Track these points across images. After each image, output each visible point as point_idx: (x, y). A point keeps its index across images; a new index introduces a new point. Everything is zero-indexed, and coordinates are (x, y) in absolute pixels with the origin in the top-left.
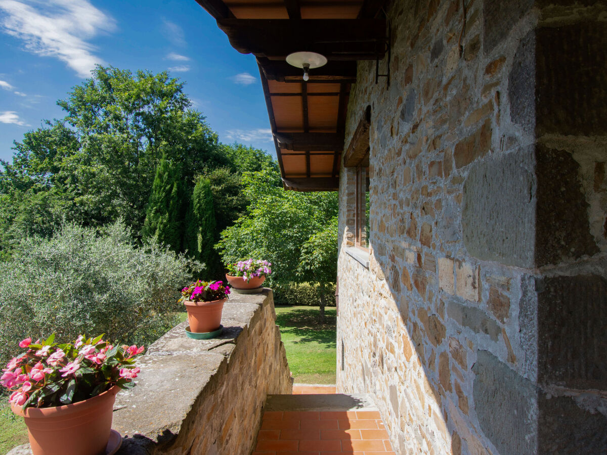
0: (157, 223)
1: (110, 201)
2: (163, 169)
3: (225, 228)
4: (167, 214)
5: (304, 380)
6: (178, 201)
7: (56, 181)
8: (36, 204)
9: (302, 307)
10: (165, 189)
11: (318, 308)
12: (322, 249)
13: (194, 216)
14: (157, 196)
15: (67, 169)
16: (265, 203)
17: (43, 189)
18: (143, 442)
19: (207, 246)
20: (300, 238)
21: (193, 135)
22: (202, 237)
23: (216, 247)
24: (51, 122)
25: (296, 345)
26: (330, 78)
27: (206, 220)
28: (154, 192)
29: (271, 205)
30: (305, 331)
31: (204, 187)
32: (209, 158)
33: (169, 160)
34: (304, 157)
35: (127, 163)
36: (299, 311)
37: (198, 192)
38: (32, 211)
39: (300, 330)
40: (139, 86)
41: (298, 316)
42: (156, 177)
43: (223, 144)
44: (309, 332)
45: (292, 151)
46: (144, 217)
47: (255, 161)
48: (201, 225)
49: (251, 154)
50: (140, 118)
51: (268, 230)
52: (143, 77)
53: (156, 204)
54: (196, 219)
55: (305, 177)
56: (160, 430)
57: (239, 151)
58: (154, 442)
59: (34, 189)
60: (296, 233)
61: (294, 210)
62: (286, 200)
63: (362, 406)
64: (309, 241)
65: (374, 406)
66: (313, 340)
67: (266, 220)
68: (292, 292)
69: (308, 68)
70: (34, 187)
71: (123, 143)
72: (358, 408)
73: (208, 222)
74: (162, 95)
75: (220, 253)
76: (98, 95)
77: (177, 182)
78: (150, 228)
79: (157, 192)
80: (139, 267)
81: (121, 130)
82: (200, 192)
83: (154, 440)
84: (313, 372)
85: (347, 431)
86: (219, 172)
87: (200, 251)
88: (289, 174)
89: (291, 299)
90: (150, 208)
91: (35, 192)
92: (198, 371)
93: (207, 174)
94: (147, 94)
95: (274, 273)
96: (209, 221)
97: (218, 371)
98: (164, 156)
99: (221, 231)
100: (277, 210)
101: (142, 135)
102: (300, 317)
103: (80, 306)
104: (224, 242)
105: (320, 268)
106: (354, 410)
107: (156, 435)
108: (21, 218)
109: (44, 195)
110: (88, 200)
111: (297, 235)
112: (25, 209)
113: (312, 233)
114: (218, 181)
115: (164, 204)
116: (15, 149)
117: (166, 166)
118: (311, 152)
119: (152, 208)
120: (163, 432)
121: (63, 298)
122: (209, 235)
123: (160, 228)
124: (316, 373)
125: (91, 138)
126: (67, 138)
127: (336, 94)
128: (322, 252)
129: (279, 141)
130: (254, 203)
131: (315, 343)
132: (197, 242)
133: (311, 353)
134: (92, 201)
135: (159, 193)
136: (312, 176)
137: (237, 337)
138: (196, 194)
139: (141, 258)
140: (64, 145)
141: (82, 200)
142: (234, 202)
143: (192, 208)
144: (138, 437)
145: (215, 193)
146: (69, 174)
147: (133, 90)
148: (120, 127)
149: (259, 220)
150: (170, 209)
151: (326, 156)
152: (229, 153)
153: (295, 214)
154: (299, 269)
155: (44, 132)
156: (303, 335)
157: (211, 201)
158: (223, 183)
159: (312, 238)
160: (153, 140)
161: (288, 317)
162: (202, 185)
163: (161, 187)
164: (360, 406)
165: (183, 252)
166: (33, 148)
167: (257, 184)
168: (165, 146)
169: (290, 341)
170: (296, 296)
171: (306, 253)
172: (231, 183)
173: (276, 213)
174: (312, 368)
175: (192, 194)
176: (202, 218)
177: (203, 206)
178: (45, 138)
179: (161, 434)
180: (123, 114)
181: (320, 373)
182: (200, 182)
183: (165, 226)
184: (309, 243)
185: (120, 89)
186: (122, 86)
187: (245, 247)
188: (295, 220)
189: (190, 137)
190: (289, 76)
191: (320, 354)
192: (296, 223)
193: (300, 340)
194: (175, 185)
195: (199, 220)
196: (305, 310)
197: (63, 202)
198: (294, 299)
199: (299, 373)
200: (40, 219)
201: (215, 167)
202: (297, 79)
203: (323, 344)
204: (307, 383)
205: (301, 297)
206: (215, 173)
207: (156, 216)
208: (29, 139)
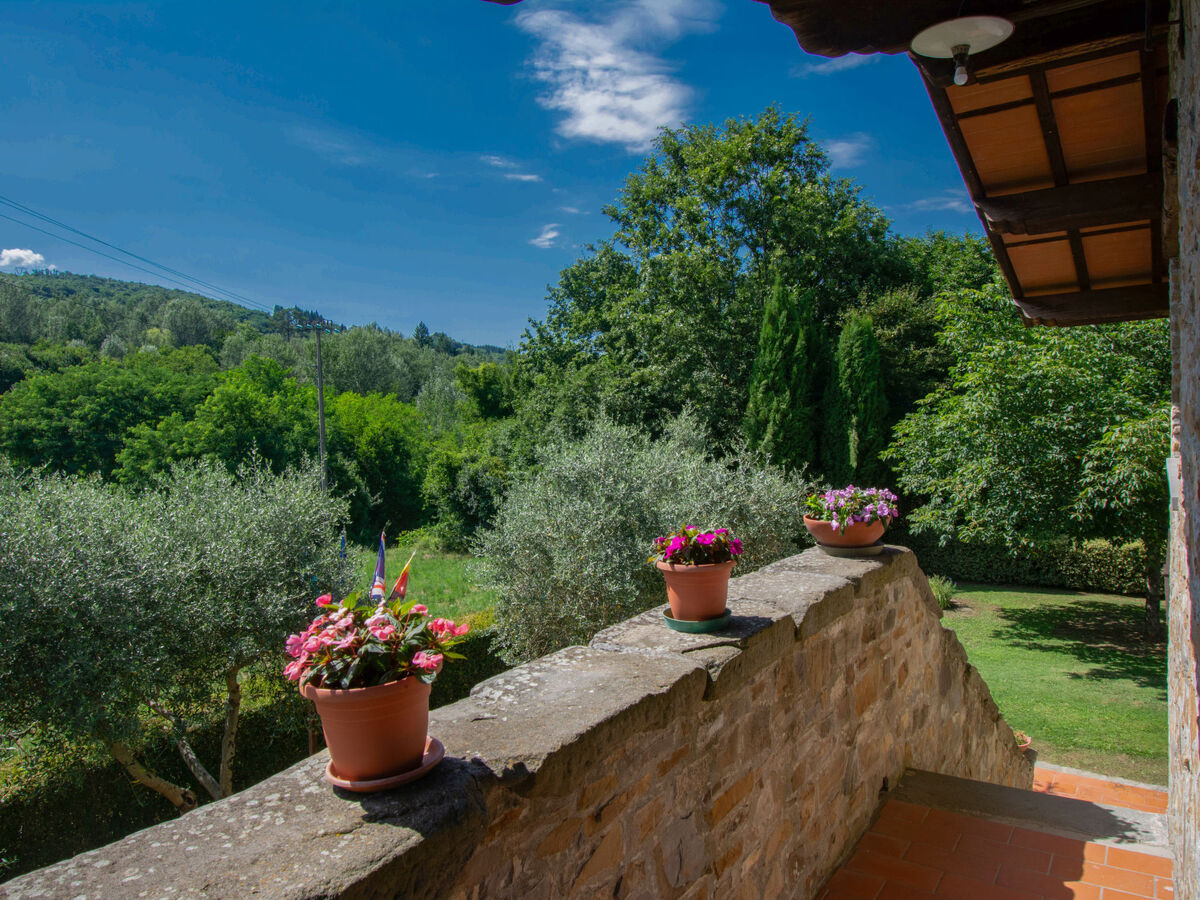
0: (770, 411)
1: (689, 374)
2: (777, 305)
3: (903, 418)
4: (788, 393)
5: (1086, 762)
6: (808, 365)
7: (606, 345)
8: (580, 386)
9: (1102, 595)
10: (781, 343)
11: (1141, 602)
12: (1140, 462)
13: (841, 394)
14: (768, 359)
15: (619, 323)
16: (989, 359)
17: (589, 361)
18: (477, 771)
19: (869, 454)
20: (1080, 435)
21: (836, 229)
22: (859, 437)
23: (885, 455)
24: (595, 247)
25: (1075, 682)
26: (1096, 46)
27: (865, 402)
28: (762, 351)
29: (1004, 362)
30: (1102, 654)
31: (860, 333)
32: (870, 270)
33: (792, 285)
34: (1065, 242)
35: (715, 303)
36: (1093, 604)
37: (848, 344)
38: (574, 399)
39: (1089, 649)
40: (731, 151)
41: (1087, 616)
42: (765, 321)
43: (902, 237)
44: (1116, 656)
45: (1026, 235)
46: (746, 401)
47: (978, 263)
48: (855, 412)
49: (969, 249)
50: (733, 212)
51: (996, 419)
52: (736, 132)
53: (766, 373)
54: (845, 400)
55: (1075, 290)
56: (510, 760)
57: (940, 247)
58: (495, 776)
59: (576, 362)
60: (1069, 424)
61: (1062, 369)
62: (1044, 348)
63: (1132, 840)
64: (1102, 442)
65: (1163, 846)
66: (1124, 675)
67: (991, 395)
68: (1074, 559)
69: (965, 54)
70: (576, 359)
71: (705, 264)
72: (1119, 842)
73: (869, 405)
74: (773, 159)
75: (894, 469)
76: (664, 183)
77: (806, 328)
78: (757, 421)
79: (768, 350)
80: (715, 495)
81: (703, 240)
82: (852, 345)
83: (496, 773)
84: (1113, 748)
85: (1068, 884)
86: (892, 299)
87: (854, 464)
88: (1033, 289)
89: (1073, 576)
90: (755, 383)
91: (578, 366)
92: (634, 683)
93: (868, 305)
94: (746, 162)
95: (1015, 513)
96: (872, 403)
97: (670, 690)
98: (778, 279)
99: (895, 422)
100: (1022, 371)
101: (738, 245)
102: (1095, 620)
103: (616, 558)
104: (901, 446)
105: (1140, 506)
106: (1109, 843)
107: (501, 766)
108: (560, 410)
109: (590, 371)
110: (651, 374)
111: (1072, 428)
112: (565, 396)
113: (1113, 422)
114: (891, 318)
115: (782, 373)
116: (550, 298)
117: (783, 300)
118: (1083, 231)
119: (759, 382)
120: (514, 766)
121: (592, 545)
122: (872, 431)
123: (774, 421)
124: (1121, 752)
125: (653, 264)
126: (618, 267)
127: (1130, 79)
128: (1137, 466)
129: (989, 219)
130: (964, 361)
131: (1129, 685)
132: (848, 447)
133: (1110, 705)
134: (658, 377)
135: (771, 352)
136: (1094, 288)
137: (751, 636)
138: (844, 350)
139: (718, 479)
140: (614, 282)
141: (643, 375)
142: (929, 359)
143: (837, 377)
144: (477, 762)
145: (885, 345)
146: (622, 330)
147: (720, 159)
148: (700, 235)
149: (974, 398)
150: (792, 382)
151: (1128, 234)
152: (915, 255)
153: (1064, 378)
154: (1080, 506)
155: (587, 264)
156: (1098, 662)
157: (876, 360)
158: (903, 320)
159: (1111, 435)
160: (761, 251)
161: (1062, 615)
162: (856, 329)
163: (774, 342)
164: (1126, 837)
165: (800, 467)
166: (572, 294)
167: (970, 316)
168: (782, 257)
169: (1062, 671)
170: (1086, 570)
171: (1097, 469)
172: (920, 320)
173: (1016, 379)
174: (1112, 739)
175: (836, 349)
176: (856, 398)
177: (859, 373)
178: (588, 273)
179: (510, 767)
180: (706, 210)
181: (1131, 753)
182: (852, 324)
183: (785, 415)
184: (1103, 445)
185: (699, 164)
186: (702, 157)
187: (944, 456)
188: (1065, 394)
189: (830, 234)
190: (986, 67)
191: (1138, 711)
192: (1069, 399)
193: (1086, 672)
194: (801, 335)
195: (852, 402)
196: (1110, 605)
197: (616, 381)
198: (1080, 577)
199: (1074, 744)
200: (586, 410)
201: (884, 289)
202: (1005, 69)
203: (1150, 689)
204: (1093, 771)
205: (1099, 573)
206: (883, 301)
207: (767, 400)
208: (567, 279)
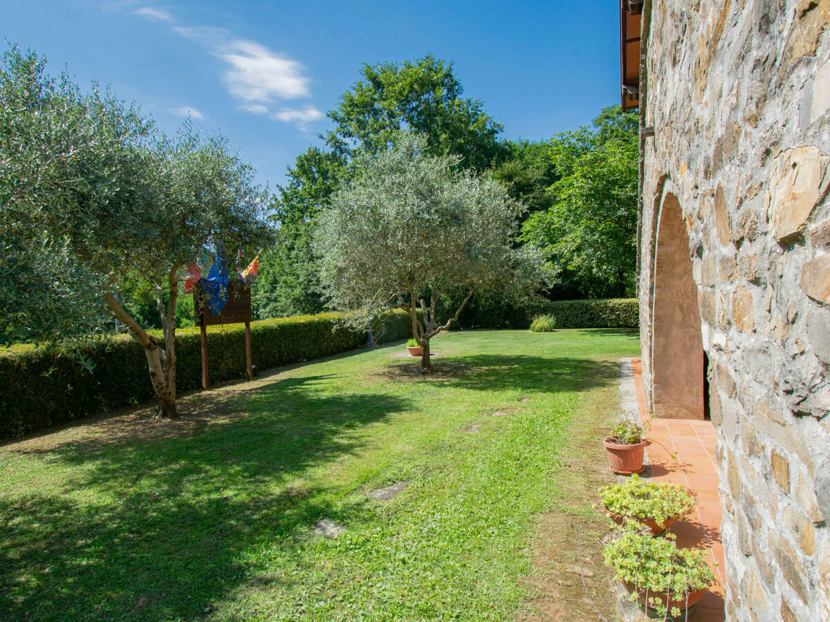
86: (510, 165)
114: (509, 176)
166: (304, 172)
172: (525, 179)
185: (392, 83)
186: (394, 79)
189: (471, 128)
205: (625, 317)
206: (503, 167)
208: (301, 161)
